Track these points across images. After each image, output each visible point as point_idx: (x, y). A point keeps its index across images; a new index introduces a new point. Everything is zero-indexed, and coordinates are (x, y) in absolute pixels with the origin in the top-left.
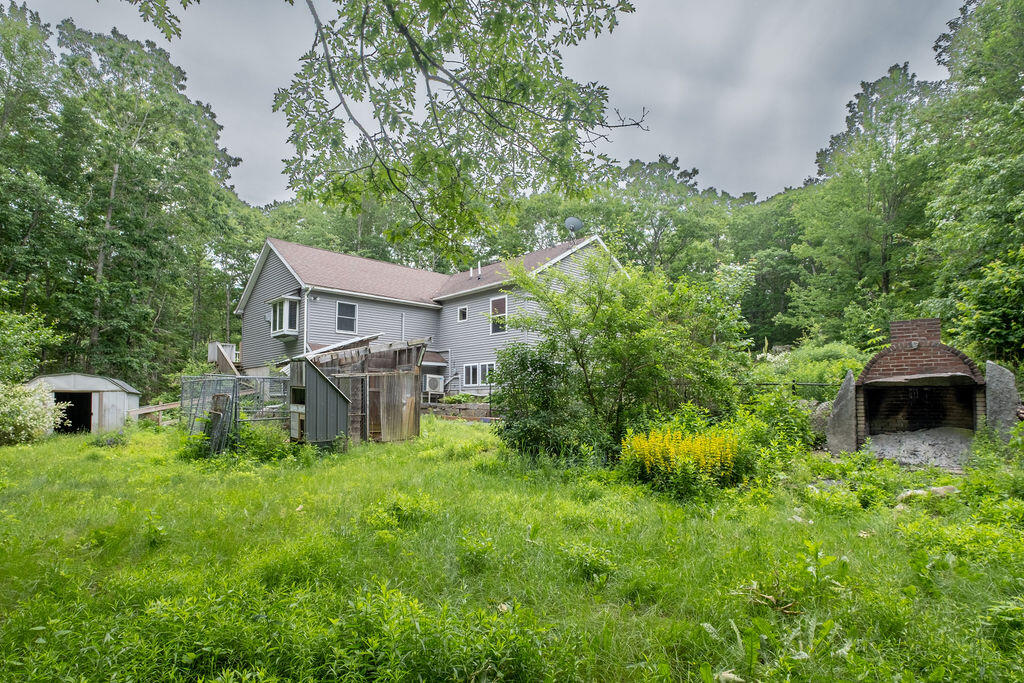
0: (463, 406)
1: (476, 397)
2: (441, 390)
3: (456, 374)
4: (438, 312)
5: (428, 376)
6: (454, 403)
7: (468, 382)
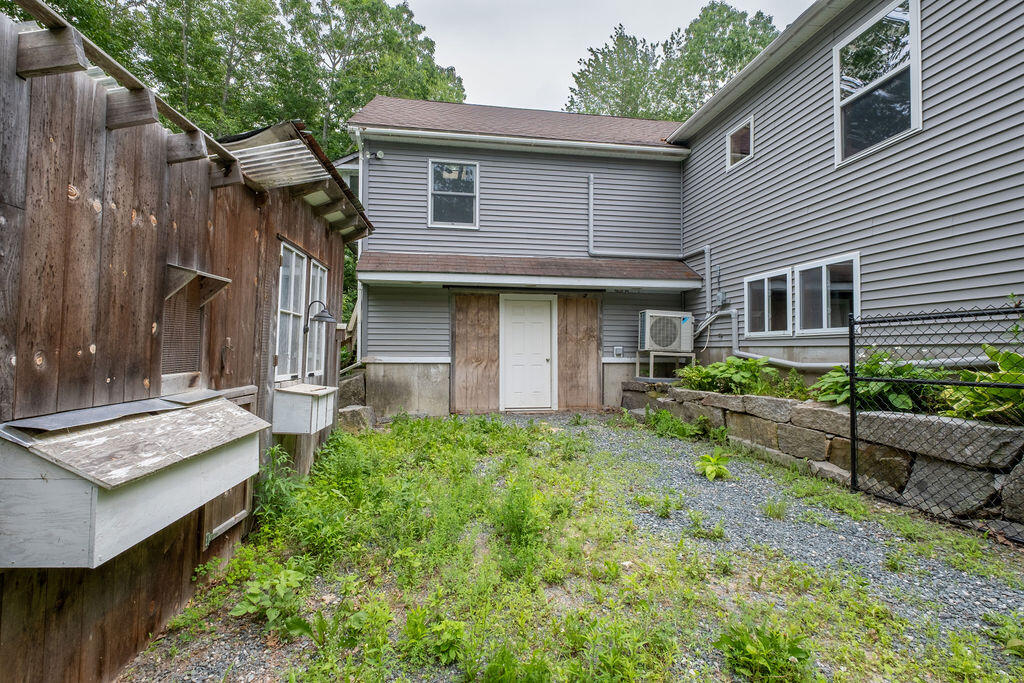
0: (734, 402)
1: (785, 369)
2: (685, 344)
3: (725, 306)
4: (680, 167)
5: (649, 313)
6: (712, 386)
7: (756, 325)
